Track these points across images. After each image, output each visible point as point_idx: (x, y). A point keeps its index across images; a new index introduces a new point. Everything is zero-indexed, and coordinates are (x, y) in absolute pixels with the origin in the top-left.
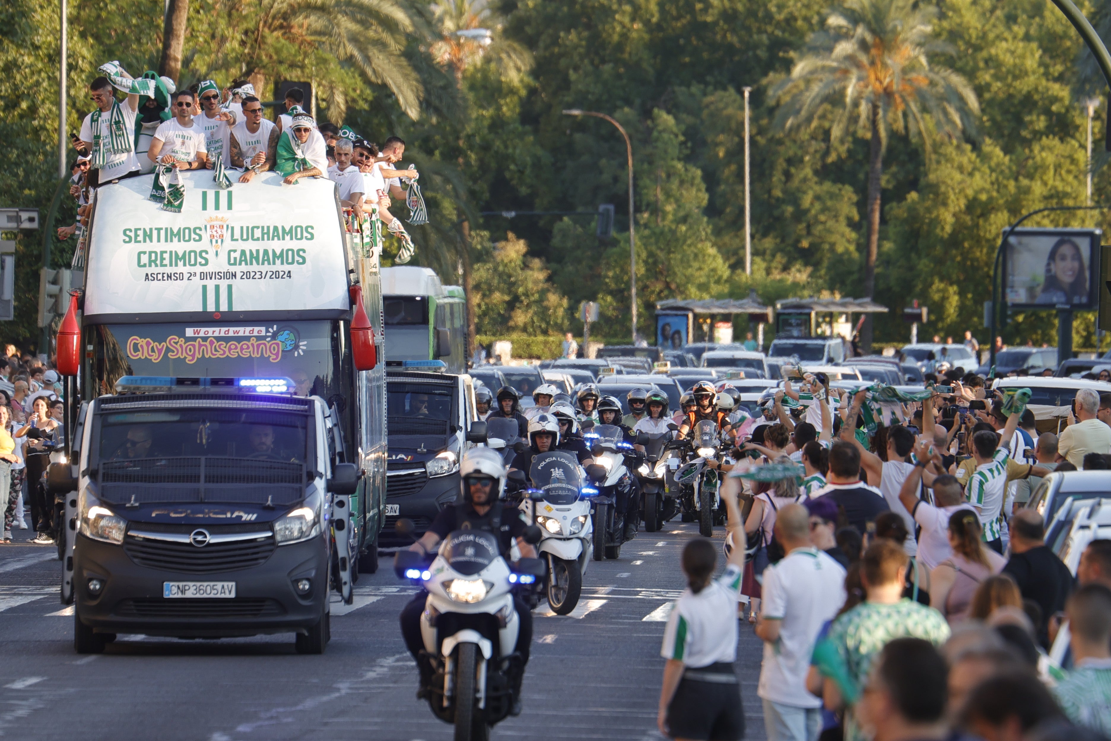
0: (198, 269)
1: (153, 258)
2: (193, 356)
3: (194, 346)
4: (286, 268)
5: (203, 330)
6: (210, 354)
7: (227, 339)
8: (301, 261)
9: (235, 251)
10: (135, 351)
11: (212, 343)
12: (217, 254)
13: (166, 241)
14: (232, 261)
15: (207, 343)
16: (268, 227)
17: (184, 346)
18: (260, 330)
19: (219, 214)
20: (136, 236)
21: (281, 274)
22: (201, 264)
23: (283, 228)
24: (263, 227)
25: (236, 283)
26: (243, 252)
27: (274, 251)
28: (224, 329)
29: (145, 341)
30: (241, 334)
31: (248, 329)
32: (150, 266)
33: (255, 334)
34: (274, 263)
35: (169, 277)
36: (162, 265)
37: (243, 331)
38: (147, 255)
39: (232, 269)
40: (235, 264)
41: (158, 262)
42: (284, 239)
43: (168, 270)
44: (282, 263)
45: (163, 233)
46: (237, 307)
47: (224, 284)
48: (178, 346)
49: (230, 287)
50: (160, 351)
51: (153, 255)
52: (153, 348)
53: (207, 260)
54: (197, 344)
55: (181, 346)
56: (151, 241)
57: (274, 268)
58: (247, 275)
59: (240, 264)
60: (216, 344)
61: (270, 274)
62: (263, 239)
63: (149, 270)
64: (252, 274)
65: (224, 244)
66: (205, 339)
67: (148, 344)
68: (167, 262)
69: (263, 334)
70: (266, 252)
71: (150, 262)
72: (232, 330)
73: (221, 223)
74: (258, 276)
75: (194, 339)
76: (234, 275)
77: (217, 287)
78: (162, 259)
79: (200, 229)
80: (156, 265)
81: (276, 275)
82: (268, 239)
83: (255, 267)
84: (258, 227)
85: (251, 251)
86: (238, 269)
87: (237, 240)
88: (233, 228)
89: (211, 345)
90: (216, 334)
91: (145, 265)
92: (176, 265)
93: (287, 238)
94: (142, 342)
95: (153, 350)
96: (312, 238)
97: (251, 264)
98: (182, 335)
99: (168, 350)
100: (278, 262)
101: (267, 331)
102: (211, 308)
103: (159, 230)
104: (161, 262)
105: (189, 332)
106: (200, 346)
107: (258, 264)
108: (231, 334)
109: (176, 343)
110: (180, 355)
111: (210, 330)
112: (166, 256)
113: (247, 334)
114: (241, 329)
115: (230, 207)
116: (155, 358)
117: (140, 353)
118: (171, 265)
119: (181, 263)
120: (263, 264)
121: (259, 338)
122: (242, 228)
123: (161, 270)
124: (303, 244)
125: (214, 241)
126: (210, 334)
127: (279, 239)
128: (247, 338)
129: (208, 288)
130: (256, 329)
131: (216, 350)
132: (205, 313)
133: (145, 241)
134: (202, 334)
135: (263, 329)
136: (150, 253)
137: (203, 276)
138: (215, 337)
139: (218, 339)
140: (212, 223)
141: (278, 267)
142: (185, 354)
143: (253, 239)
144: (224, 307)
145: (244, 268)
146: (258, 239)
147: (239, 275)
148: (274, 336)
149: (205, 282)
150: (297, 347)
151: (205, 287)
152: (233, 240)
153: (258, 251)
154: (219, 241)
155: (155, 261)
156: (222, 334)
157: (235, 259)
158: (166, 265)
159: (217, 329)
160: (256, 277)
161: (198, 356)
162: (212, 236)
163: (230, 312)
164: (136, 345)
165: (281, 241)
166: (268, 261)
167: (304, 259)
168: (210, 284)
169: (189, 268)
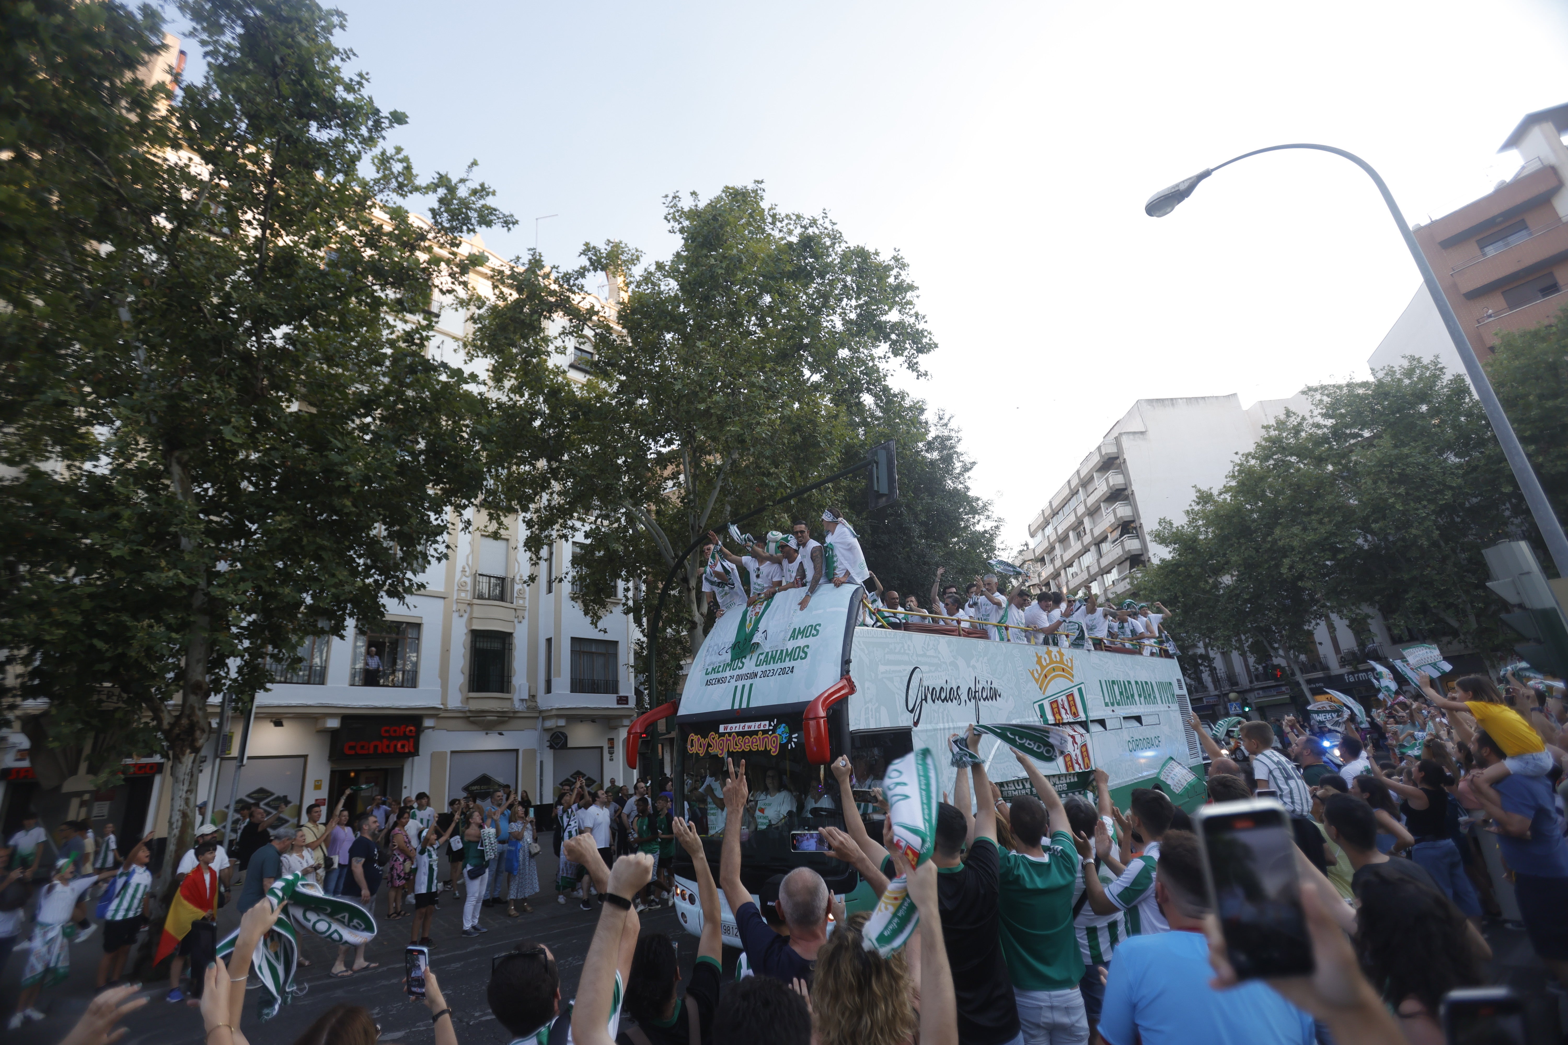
0: (738, 672)
2: (723, 750)
3: (723, 741)
4: (792, 664)
5: (730, 726)
6: (732, 749)
7: (742, 734)
8: (804, 656)
9: (763, 653)
10: (691, 748)
11: (734, 738)
12: (751, 658)
14: (758, 663)
15: (731, 739)
17: (718, 741)
18: (765, 725)
21: (787, 670)
22: (740, 668)
23: (800, 629)
25: (757, 681)
26: (768, 654)
27: (787, 650)
28: (742, 725)
29: (697, 737)
30: (753, 729)
31: (758, 724)
32: (712, 673)
33: (762, 728)
34: (785, 661)
35: (719, 681)
36: (718, 672)
37: (754, 726)
39: (756, 669)
40: (759, 665)
41: (717, 669)
42: (797, 639)
43: (719, 676)
44: (790, 660)
46: (753, 704)
47: (747, 683)
48: (714, 742)
49: (751, 685)
50: (704, 746)
52: (701, 744)
53: (743, 664)
54: (725, 739)
55: (716, 741)
57: (783, 665)
58: (765, 674)
59: (763, 664)
61: (779, 671)
63: (710, 677)
64: (768, 672)
66: (730, 734)
67: (699, 740)
69: (767, 728)
70: (782, 651)
72: (748, 724)
75: (723, 735)
76: (756, 676)
77: (744, 686)
80: (715, 672)
81: (783, 671)
82: (787, 640)
83: (772, 666)
85: (773, 652)
86: (759, 670)
89: (734, 740)
90: (737, 730)
91: (709, 673)
92: (726, 670)
93: (800, 637)
94: (695, 738)
95: (701, 746)
96: (818, 635)
97: (770, 663)
98: (717, 731)
99: (709, 745)
100: (788, 659)
101: (770, 725)
102: (736, 707)
106: (727, 741)
107: (774, 663)
108: (746, 729)
109: (714, 739)
111: (734, 725)
113: (756, 729)
114: (752, 724)
116: (702, 753)
117: (693, 748)
118: (723, 671)
119: (728, 669)
120: (777, 662)
121: (765, 732)
123: (716, 675)
124: (810, 641)
126: (733, 730)
127: (794, 639)
128: (756, 733)
129: (738, 689)
130: (763, 723)
131: (736, 745)
132: (732, 710)
134: (729, 730)
135: (767, 723)
137: (739, 677)
139: (738, 734)
141: (788, 664)
142: (718, 749)
144: (744, 706)
145: (764, 668)
147: (759, 676)
148: (774, 731)
149: (738, 684)
150: (790, 740)
151: (736, 688)
153: (777, 651)
156: (741, 730)
157: (761, 660)
158: (720, 671)
159: (738, 725)
160: (770, 675)
161: (725, 750)
163: (748, 709)
164: (692, 741)
165: (795, 641)
166: (781, 660)
167: (806, 653)
168: (740, 684)
169: (732, 673)
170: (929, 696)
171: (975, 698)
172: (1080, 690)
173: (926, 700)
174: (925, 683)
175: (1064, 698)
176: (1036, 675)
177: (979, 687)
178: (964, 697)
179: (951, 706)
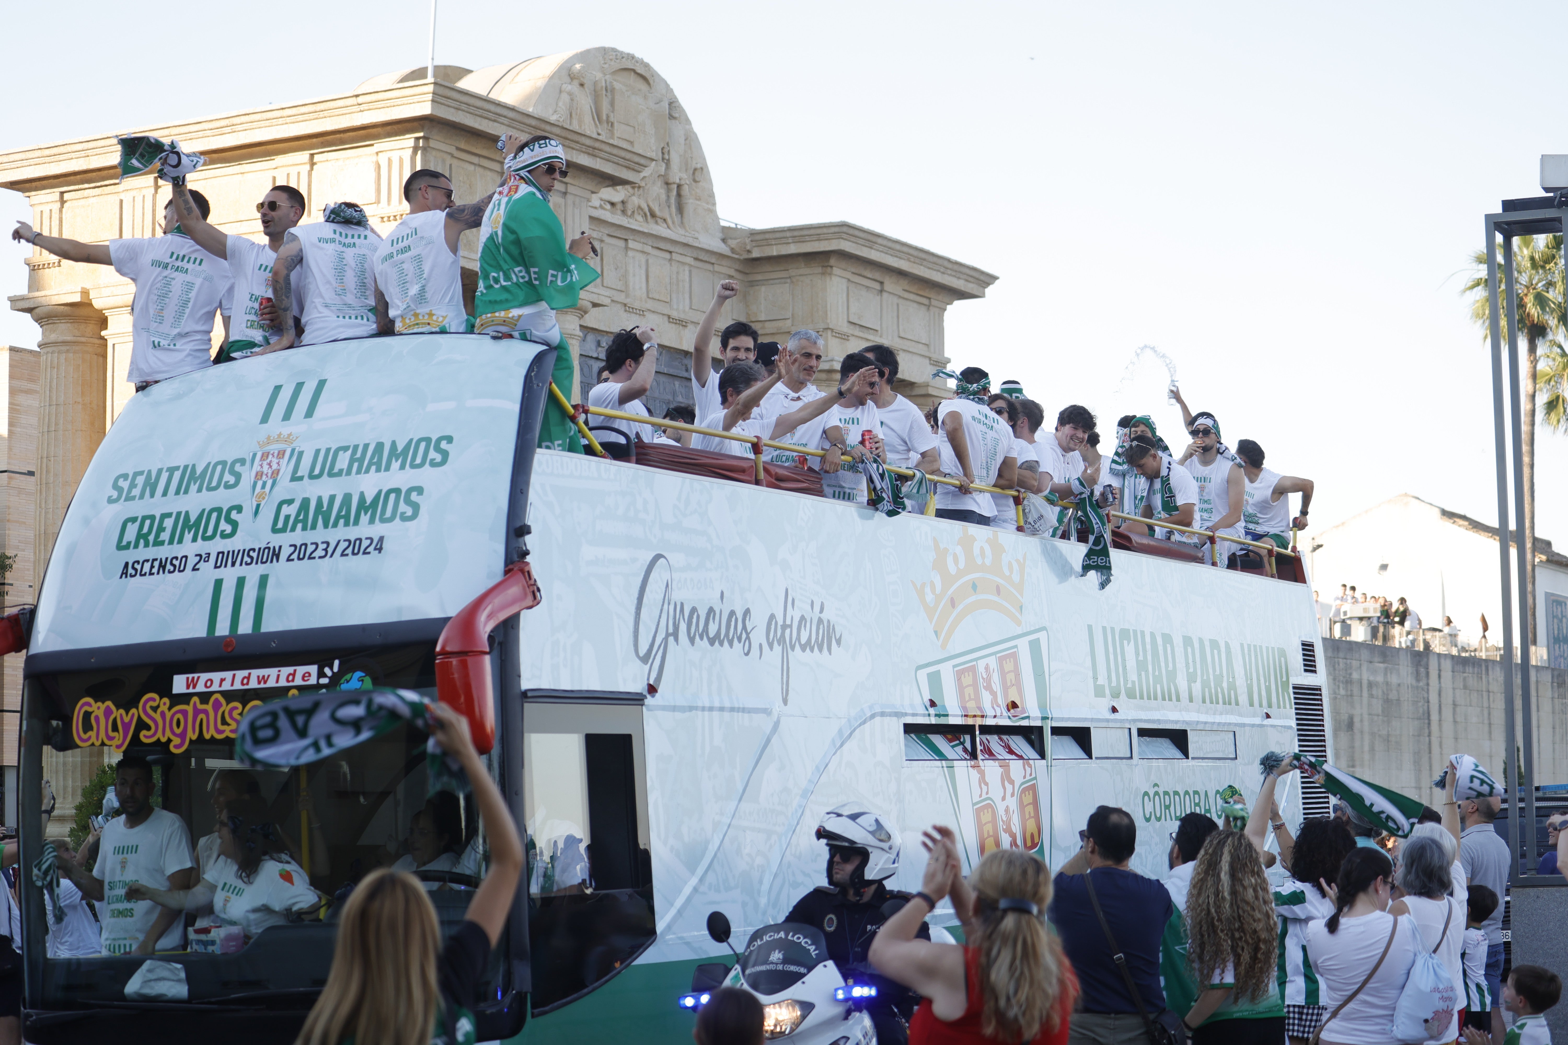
0: (216, 546)
1: (145, 530)
2: (183, 736)
3: (185, 713)
4: (377, 530)
5: (204, 677)
6: (212, 731)
7: (244, 696)
8: (409, 512)
9: (290, 502)
10: (85, 732)
11: (217, 705)
12: (256, 513)
13: (177, 493)
14: (280, 525)
15: (209, 707)
16: (366, 446)
17: (168, 715)
18: (307, 673)
19: (286, 429)
20: (133, 485)
21: (365, 543)
22: (224, 536)
23: (394, 443)
24: (356, 447)
25: (278, 570)
26: (305, 502)
27: (362, 496)
28: (241, 674)
29: (103, 706)
30: (271, 683)
31: (286, 671)
32: (136, 546)
33: (298, 681)
34: (356, 522)
35: (162, 567)
36: (158, 543)
37: (276, 676)
38: (137, 524)
39: (275, 540)
40: (283, 530)
41: (151, 538)
42: (387, 469)
43: (164, 552)
44: (372, 521)
45: (177, 475)
46: (270, 625)
47: (252, 573)
48: (157, 716)
49: (263, 581)
50: (126, 727)
51: (148, 522)
52: (115, 720)
53: (235, 525)
54: (190, 709)
55: (163, 714)
56: (152, 495)
57: (353, 533)
58: (301, 552)
59: (293, 529)
60: (225, 708)
61: (343, 545)
62: (349, 473)
63: (131, 556)
64: (311, 548)
65: (276, 489)
66: (205, 697)
67: (108, 713)
68: (165, 536)
69: (313, 681)
70: (347, 498)
71: (140, 536)
72: (256, 673)
73: (281, 446)
74: (320, 552)
75: (184, 698)
76: (276, 555)
77: (241, 582)
78: (161, 529)
79: (242, 461)
80: (147, 545)
81: (355, 547)
82: (359, 472)
83: (320, 535)
84: (345, 449)
85: (320, 499)
86: (285, 541)
87: (301, 478)
88: (301, 453)
89: (216, 710)
90: (226, 686)
91: (127, 547)
92: (180, 541)
93: (396, 465)
94: (97, 708)
95: (115, 728)
96: (444, 462)
97: (314, 527)
98: (165, 690)
99: (142, 725)
100: (365, 518)
101: (321, 674)
102: (222, 629)
103: (172, 470)
104: (157, 535)
105: (179, 684)
106: (197, 712)
107: (326, 526)
108: (253, 684)
109: (155, 709)
110: (159, 735)
111: (216, 676)
112: (169, 523)
113: (283, 683)
114: (272, 672)
115: (309, 413)
116: (119, 744)
117: (92, 734)
118: (171, 542)
119: (188, 536)
120: (335, 525)
122: (318, 451)
123: (152, 552)
124: (425, 476)
125: (260, 483)
126: (215, 687)
127: (378, 470)
129: (225, 586)
130: (301, 670)
131: (224, 722)
132: (211, 640)
133: (142, 497)
134: (200, 688)
135: (313, 669)
136: (144, 518)
137: (224, 559)
138: (224, 693)
139: (229, 696)
140: (267, 448)
141: (364, 530)
142: (168, 733)
143: (331, 475)
144: (245, 627)
145: (298, 537)
146: (340, 473)
147: (284, 556)
148: (332, 687)
149: (222, 573)
151: (218, 584)
152: (295, 478)
153: (332, 498)
154: (269, 483)
155: (145, 537)
156: (238, 686)
157: (287, 517)
158: (162, 543)
159: (228, 675)
160: (316, 554)
161: (192, 735)
162: (259, 475)
163: (257, 636)
164: (87, 715)
165: (382, 474)
166: (346, 518)
167: (416, 507)
168: (230, 575)
169: (201, 546)
170: (683, 627)
171: (781, 641)
172: (1035, 646)
173: (675, 635)
174: (677, 596)
175: (992, 662)
176: (929, 597)
177: (795, 614)
178: (758, 636)
179: (730, 654)
